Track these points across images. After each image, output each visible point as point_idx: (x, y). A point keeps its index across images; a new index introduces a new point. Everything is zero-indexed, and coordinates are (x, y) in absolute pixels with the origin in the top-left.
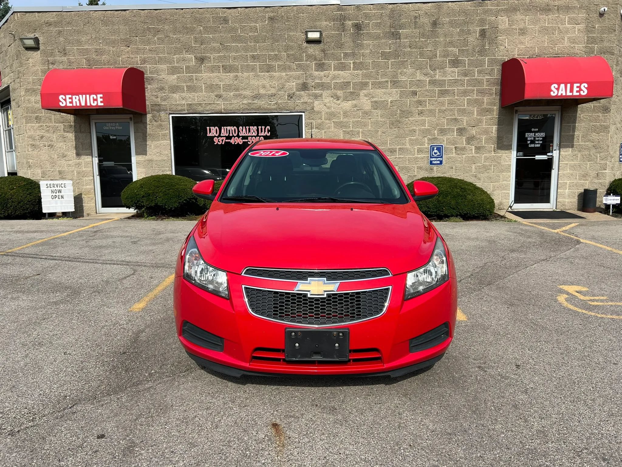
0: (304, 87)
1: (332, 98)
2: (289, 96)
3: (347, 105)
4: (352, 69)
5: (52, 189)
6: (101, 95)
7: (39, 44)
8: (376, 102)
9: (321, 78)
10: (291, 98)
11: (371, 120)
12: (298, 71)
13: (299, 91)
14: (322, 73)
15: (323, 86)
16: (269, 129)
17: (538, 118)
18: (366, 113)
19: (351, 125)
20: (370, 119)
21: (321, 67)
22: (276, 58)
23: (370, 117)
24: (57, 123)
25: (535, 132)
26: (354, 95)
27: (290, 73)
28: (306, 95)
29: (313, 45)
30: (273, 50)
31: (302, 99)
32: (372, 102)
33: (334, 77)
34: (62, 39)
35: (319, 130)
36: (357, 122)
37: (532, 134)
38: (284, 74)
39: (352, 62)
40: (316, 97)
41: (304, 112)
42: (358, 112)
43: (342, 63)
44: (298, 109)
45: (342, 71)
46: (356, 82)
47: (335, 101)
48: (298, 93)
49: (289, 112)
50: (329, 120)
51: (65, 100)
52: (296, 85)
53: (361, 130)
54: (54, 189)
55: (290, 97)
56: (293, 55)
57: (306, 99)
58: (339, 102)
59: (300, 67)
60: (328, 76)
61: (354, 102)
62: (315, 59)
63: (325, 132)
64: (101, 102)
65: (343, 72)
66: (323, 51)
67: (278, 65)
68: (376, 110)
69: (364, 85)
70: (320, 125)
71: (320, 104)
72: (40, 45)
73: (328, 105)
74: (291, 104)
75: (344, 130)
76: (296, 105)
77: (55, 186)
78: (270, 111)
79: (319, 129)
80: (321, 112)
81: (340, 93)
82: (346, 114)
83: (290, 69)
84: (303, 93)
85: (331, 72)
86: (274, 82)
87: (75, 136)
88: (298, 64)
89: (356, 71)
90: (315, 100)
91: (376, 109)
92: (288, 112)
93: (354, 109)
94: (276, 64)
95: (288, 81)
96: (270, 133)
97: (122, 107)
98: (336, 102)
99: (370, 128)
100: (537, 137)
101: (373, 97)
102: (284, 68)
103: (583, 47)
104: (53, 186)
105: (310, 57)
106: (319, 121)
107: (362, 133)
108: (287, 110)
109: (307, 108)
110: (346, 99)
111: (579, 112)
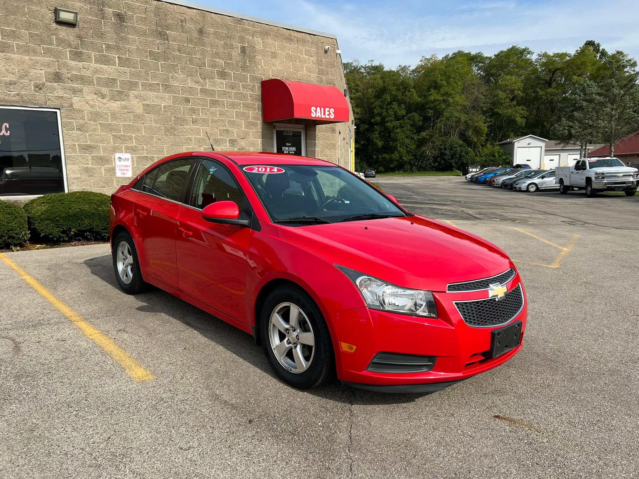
0: (57, 77)
1: (96, 96)
2: (36, 86)
3: (116, 105)
4: (117, 65)
8: (148, 105)
9: (79, 70)
10: (40, 89)
11: (145, 124)
12: (47, 57)
13: (51, 82)
14: (80, 64)
15: (82, 80)
16: (8, 127)
17: (290, 134)
18: (138, 117)
19: (121, 129)
20: (143, 124)
21: (77, 55)
22: (13, 35)
23: (143, 122)
25: (289, 146)
26: (120, 95)
27: (36, 58)
28: (60, 87)
29: (64, 28)
30: (9, 25)
31: (55, 92)
32: (143, 105)
33: (96, 71)
35: (82, 132)
36: (129, 126)
37: (287, 148)
38: (27, 58)
39: (117, 56)
40: (75, 91)
41: (59, 109)
42: (129, 114)
43: (104, 56)
44: (50, 104)
45: (106, 65)
46: (124, 81)
47: (99, 99)
48: (49, 84)
49: (38, 107)
50: (94, 121)
52: (45, 75)
53: (133, 135)
55: (39, 87)
56: (37, 35)
57: (61, 93)
58: (105, 101)
59: (48, 52)
60: (88, 69)
61: (123, 103)
62: (70, 46)
63: (90, 135)
65: (107, 66)
66: (79, 38)
67: (17, 44)
68: (149, 115)
69: (132, 85)
70: (83, 126)
71: (80, 101)
73: (91, 103)
74: (40, 97)
75: (114, 134)
76: (47, 99)
78: (9, 104)
79: (82, 131)
80: (82, 111)
81: (105, 90)
82: (114, 115)
83: (35, 52)
84: (55, 84)
85: (91, 64)
86: (12, 67)
88: (47, 48)
89: (123, 68)
90: (73, 95)
91: (149, 113)
92: (36, 106)
93: (124, 110)
94: (14, 43)
95: (33, 67)
96: (9, 132)
98: (102, 100)
99: (143, 133)
100: (291, 151)
101: (144, 100)
102: (27, 51)
103: (316, 76)
105: (62, 42)
106: (81, 121)
107: (135, 139)
108: (35, 104)
109: (64, 104)
110: (112, 98)
111: (317, 131)
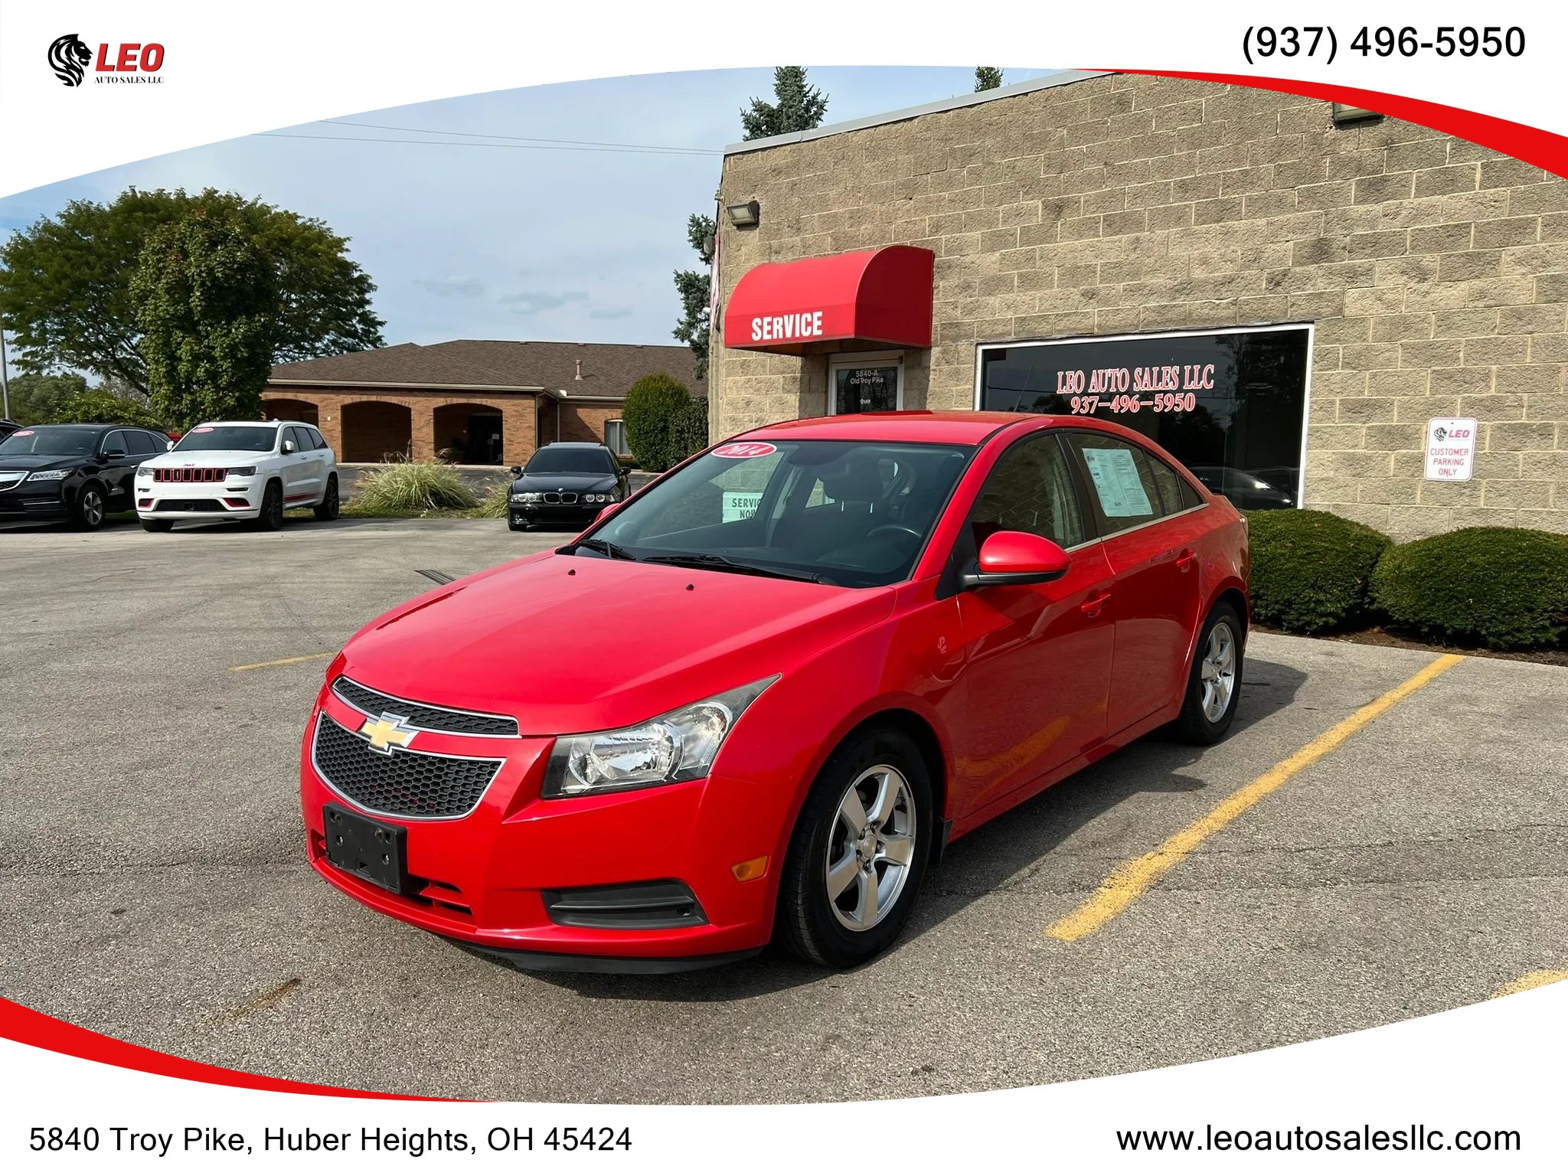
0: (1320, 251)
1: (1405, 278)
2: (1270, 281)
3: (1454, 294)
4: (1477, 187)
5: (742, 508)
6: (820, 314)
7: (758, 214)
8: (1554, 279)
9: (1372, 223)
10: (1278, 284)
11: (1535, 335)
12: (1304, 210)
13: (1302, 265)
14: (1378, 208)
15: (1375, 245)
16: (1212, 372)
18: (1517, 315)
19: (1461, 354)
20: (1531, 333)
21: (1375, 188)
22: (1246, 180)
23: (1530, 328)
24: (773, 374)
26: (1480, 263)
27: (1281, 217)
28: (1321, 273)
29: (1355, 131)
30: (1239, 162)
31: (1307, 287)
32: (1540, 279)
33: (1417, 215)
34: (796, 199)
35: (1354, 371)
36: (1486, 343)
38: (1264, 221)
39: (1479, 163)
40: (1352, 276)
41: (1312, 322)
42: (1489, 313)
43: (1444, 172)
44: (1295, 314)
45: (1444, 194)
46: (1489, 223)
47: (1412, 284)
48: (1298, 269)
49: (1270, 323)
50: (1390, 340)
51: (761, 327)
52: (1294, 249)
53: (1494, 367)
54: (746, 509)
55: (1275, 282)
56: (1293, 166)
57: (1321, 285)
58: (1425, 286)
59: (1311, 196)
60: (1397, 214)
61: (1477, 284)
62: (1359, 170)
63: (1374, 376)
64: (819, 328)
65: (1445, 197)
66: (1387, 144)
67: (1250, 198)
68: (1555, 305)
69: (1517, 230)
70: (1359, 355)
71: (1363, 297)
72: (760, 217)
73: (1389, 296)
74: (1275, 301)
75: (1436, 368)
76: (1289, 304)
77: (749, 504)
78: (1215, 325)
79: (1354, 368)
80: (1364, 320)
81: (1431, 260)
82: (1446, 320)
83: (1281, 204)
84: (1312, 268)
85: (1405, 202)
86: (1232, 248)
87: (800, 400)
88: (1308, 190)
89: (1492, 191)
90: (1347, 286)
91: (1556, 301)
92: (1265, 323)
93: (1476, 304)
94: (1241, 197)
95: (1272, 238)
96: (1212, 381)
97: (853, 336)
98: (1418, 286)
99: (1528, 360)
101: (1546, 264)
102: (1262, 206)
104: (745, 505)
105: (1344, 166)
106: (1358, 346)
107: (1498, 377)
108: (1263, 319)
109: (1322, 311)
110: (1450, 276)
